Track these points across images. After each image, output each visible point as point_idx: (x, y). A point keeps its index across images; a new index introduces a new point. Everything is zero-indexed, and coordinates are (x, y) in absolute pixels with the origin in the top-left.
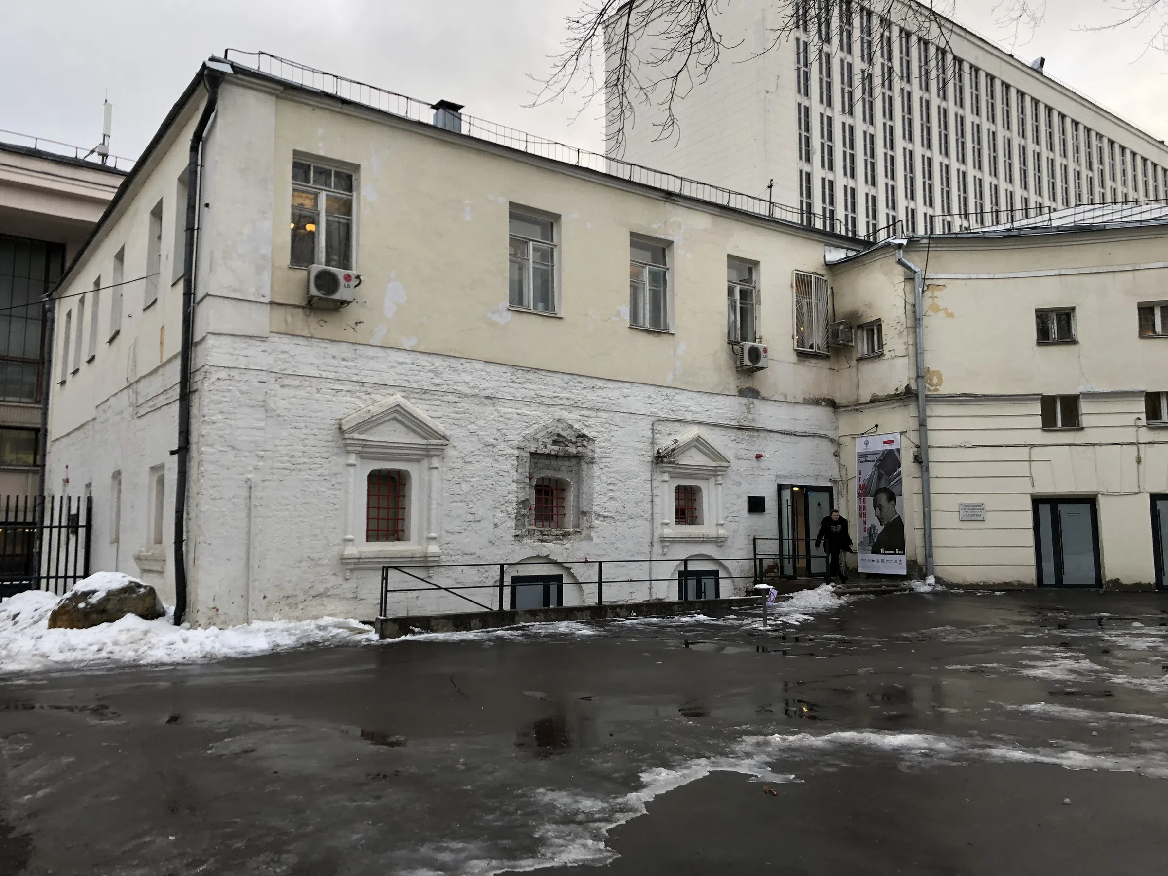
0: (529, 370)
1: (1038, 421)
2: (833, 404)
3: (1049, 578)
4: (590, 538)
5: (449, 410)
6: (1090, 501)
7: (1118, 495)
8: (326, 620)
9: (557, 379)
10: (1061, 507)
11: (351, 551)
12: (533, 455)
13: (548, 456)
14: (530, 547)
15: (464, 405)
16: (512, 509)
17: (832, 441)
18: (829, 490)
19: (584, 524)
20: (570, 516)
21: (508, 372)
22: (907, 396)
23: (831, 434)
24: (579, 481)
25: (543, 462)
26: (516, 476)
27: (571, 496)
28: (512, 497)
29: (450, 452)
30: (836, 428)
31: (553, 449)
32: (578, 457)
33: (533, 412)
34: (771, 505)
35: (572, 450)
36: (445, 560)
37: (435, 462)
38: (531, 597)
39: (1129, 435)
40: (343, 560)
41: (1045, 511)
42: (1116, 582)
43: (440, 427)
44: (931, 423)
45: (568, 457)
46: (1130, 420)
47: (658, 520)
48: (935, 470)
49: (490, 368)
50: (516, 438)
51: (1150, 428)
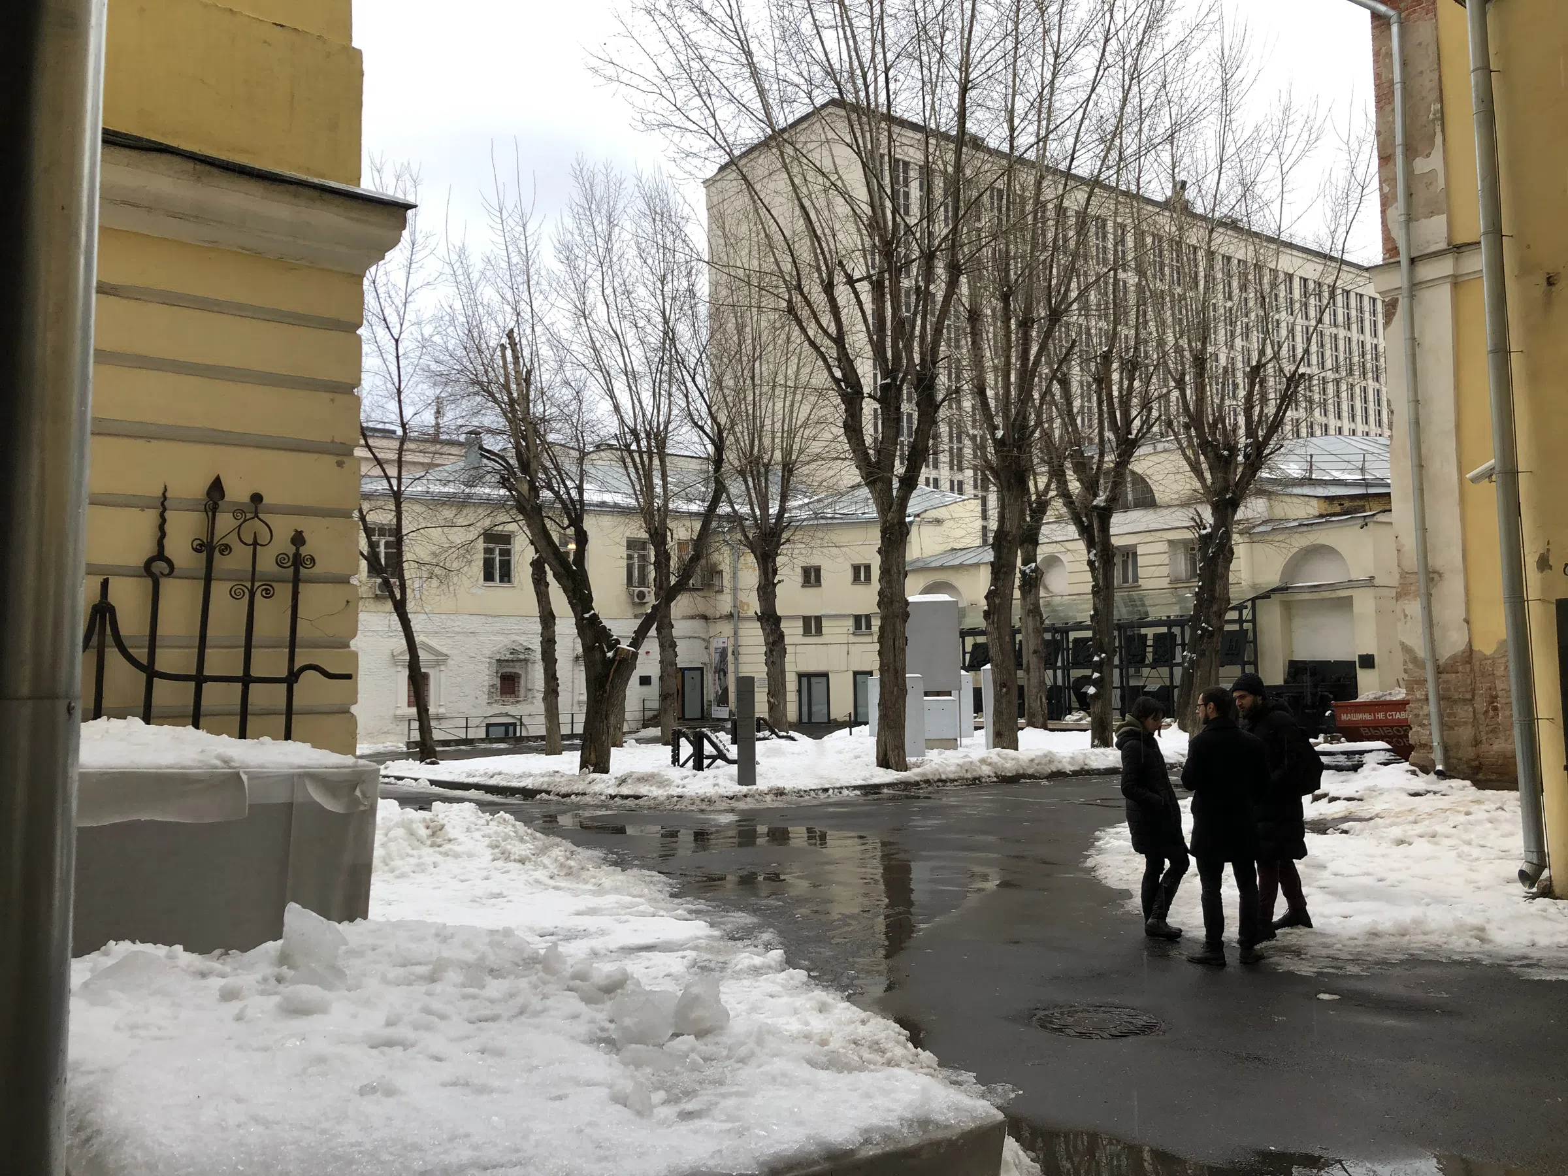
0: (495, 616)
1: (801, 631)
2: (705, 618)
3: (805, 719)
4: (532, 703)
5: (449, 641)
6: (826, 675)
7: (837, 672)
8: (388, 744)
9: (513, 620)
10: (813, 680)
11: (399, 712)
12: (498, 661)
13: (507, 661)
14: (497, 708)
15: (458, 638)
16: (486, 689)
17: (704, 640)
18: (701, 669)
19: (530, 695)
20: (522, 692)
21: (483, 619)
22: (730, 616)
23: (703, 636)
24: (527, 673)
25: (504, 664)
26: (487, 672)
27: (522, 682)
28: (486, 684)
29: (450, 662)
30: (708, 632)
31: (511, 657)
32: (526, 661)
33: (499, 638)
34: (655, 681)
35: (522, 657)
36: (448, 715)
37: (443, 668)
38: (498, 732)
39: (844, 639)
40: (395, 716)
41: (804, 680)
42: (835, 720)
43: (444, 650)
44: (741, 632)
45: (520, 661)
46: (845, 630)
47: (577, 692)
48: (742, 659)
49: (472, 617)
50: (488, 653)
51: (854, 634)
